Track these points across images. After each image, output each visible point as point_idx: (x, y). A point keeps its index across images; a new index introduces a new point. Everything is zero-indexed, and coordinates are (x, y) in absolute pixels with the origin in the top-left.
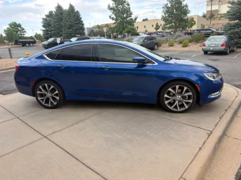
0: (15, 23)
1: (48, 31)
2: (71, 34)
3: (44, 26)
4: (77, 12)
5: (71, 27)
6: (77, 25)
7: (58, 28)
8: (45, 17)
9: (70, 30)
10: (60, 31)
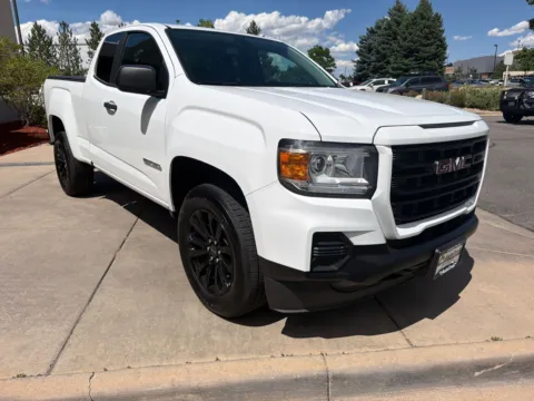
0: (321, 48)
1: (364, 62)
2: (406, 71)
3: (359, 53)
4: (438, 18)
5: (409, 53)
6: (427, 49)
7: (384, 57)
8: (365, 33)
9: (406, 61)
10: (388, 63)
